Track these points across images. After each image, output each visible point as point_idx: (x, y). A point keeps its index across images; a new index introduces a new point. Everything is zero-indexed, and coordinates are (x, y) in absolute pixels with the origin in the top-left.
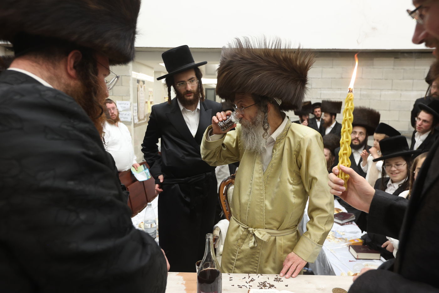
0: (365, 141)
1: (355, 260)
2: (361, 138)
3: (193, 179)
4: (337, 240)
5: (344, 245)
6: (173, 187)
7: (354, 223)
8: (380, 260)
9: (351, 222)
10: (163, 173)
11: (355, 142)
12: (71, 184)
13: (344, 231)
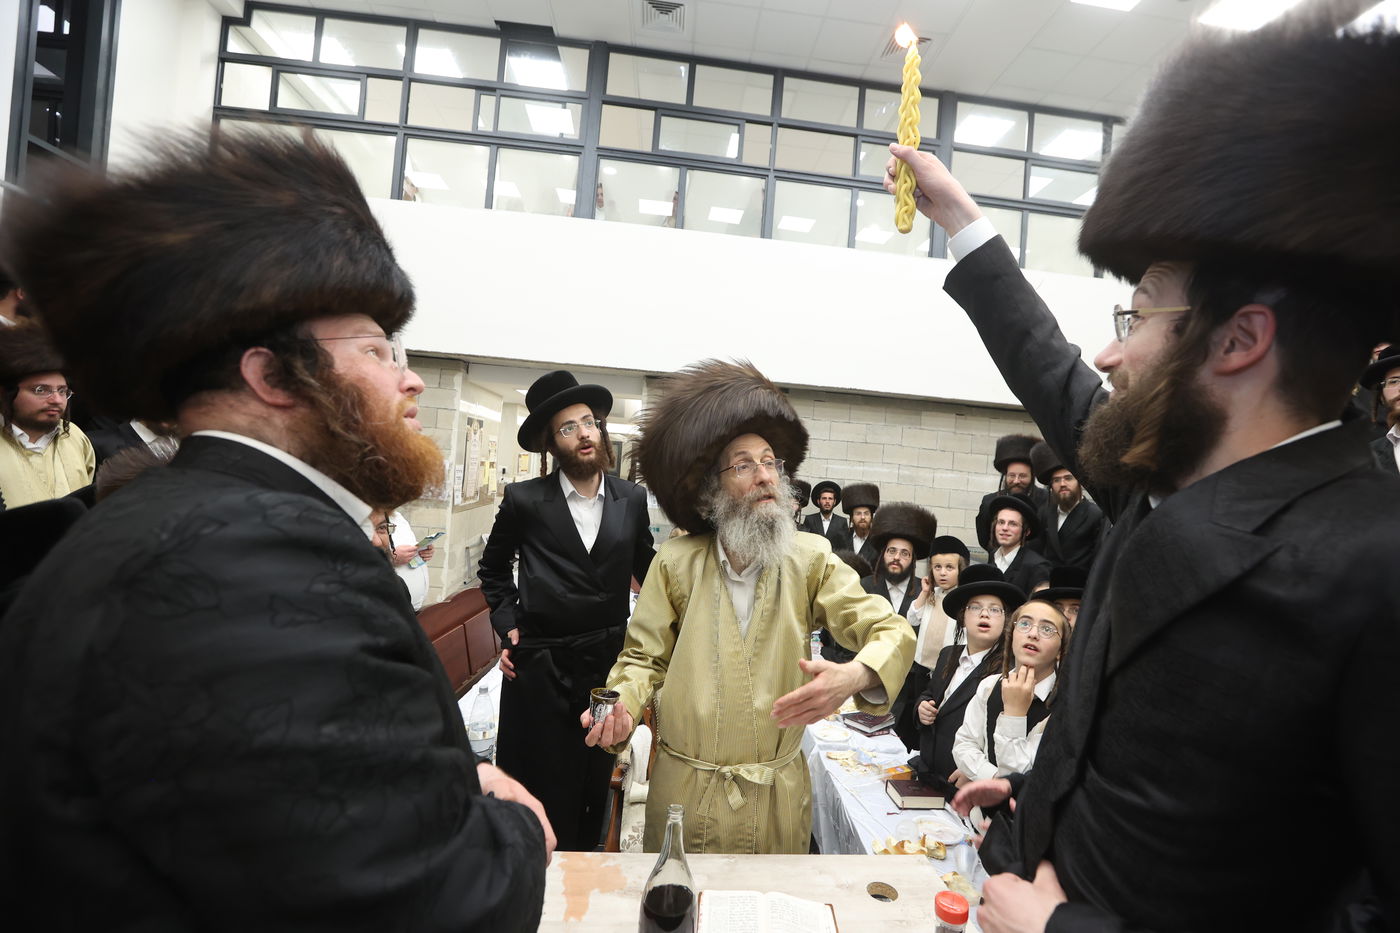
0: (912, 567)
1: (898, 811)
2: (905, 562)
3: (581, 640)
4: (862, 768)
5: (875, 781)
6: (538, 655)
7: (892, 731)
8: (943, 809)
9: (887, 729)
10: (517, 625)
11: (894, 568)
13: (874, 748)
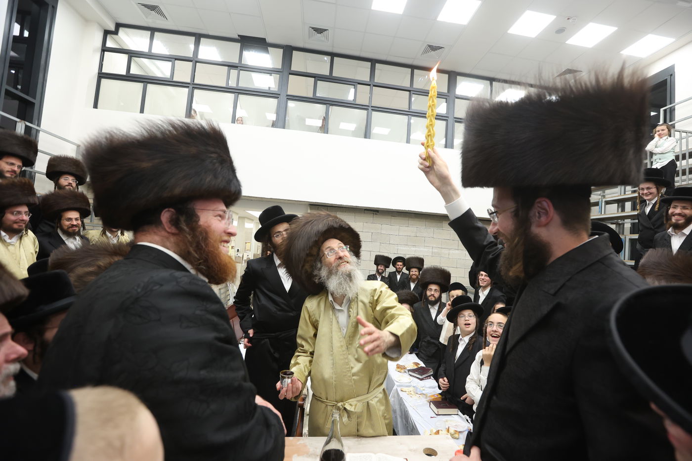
0: (440, 297)
1: (436, 416)
2: (437, 295)
4: (418, 395)
5: (424, 401)
7: (432, 377)
8: (457, 415)
9: (430, 376)
11: (431, 298)
12: (203, 373)
13: (423, 386)
